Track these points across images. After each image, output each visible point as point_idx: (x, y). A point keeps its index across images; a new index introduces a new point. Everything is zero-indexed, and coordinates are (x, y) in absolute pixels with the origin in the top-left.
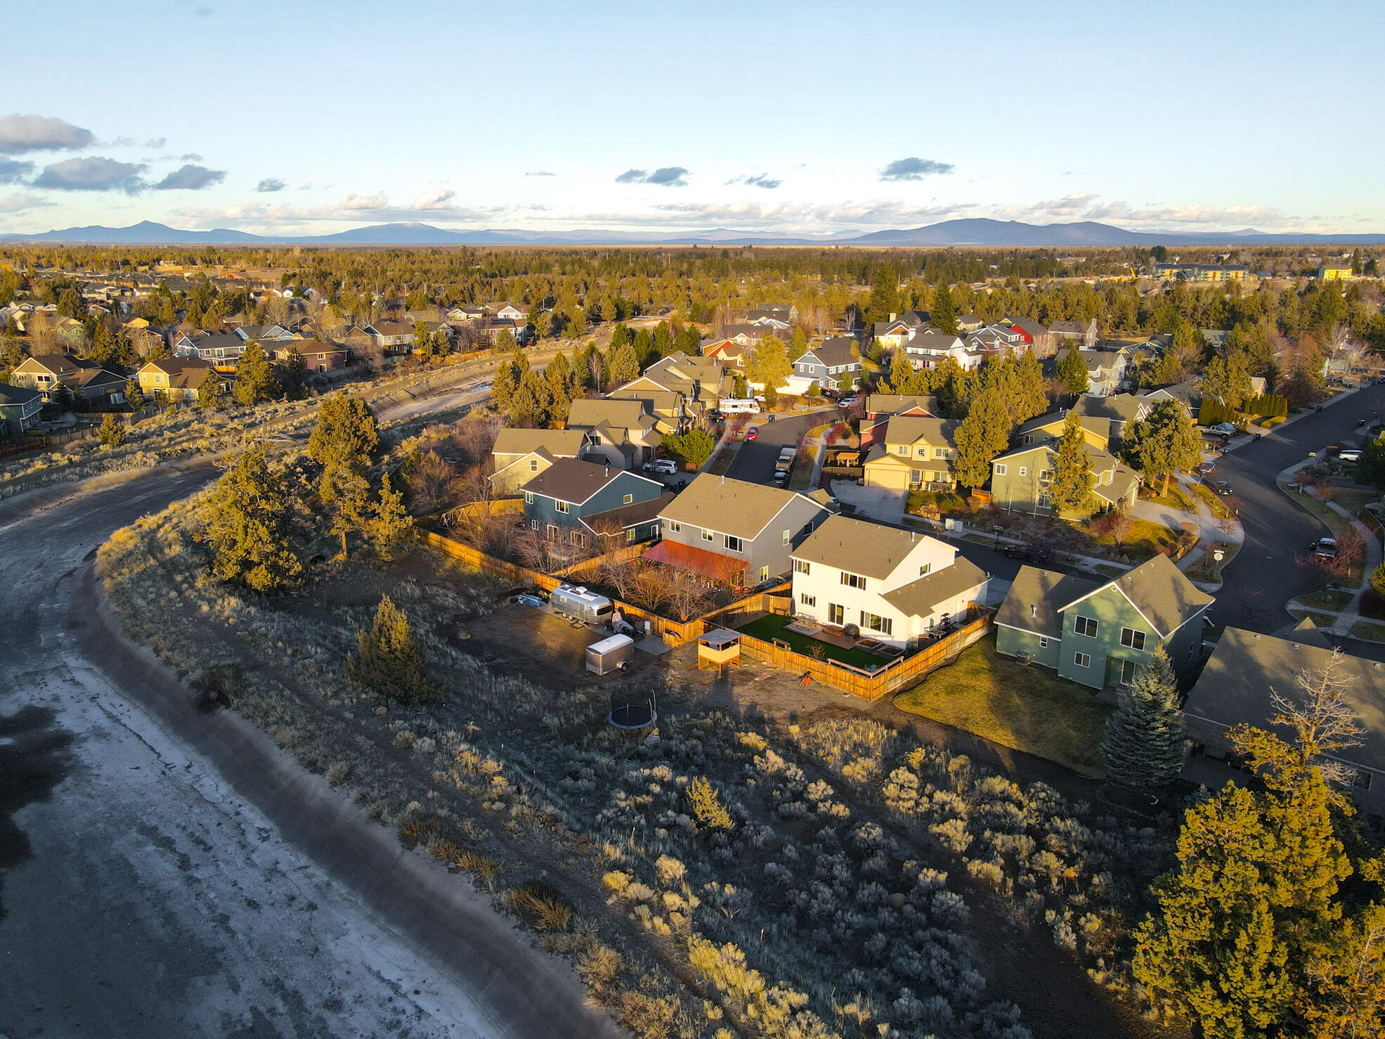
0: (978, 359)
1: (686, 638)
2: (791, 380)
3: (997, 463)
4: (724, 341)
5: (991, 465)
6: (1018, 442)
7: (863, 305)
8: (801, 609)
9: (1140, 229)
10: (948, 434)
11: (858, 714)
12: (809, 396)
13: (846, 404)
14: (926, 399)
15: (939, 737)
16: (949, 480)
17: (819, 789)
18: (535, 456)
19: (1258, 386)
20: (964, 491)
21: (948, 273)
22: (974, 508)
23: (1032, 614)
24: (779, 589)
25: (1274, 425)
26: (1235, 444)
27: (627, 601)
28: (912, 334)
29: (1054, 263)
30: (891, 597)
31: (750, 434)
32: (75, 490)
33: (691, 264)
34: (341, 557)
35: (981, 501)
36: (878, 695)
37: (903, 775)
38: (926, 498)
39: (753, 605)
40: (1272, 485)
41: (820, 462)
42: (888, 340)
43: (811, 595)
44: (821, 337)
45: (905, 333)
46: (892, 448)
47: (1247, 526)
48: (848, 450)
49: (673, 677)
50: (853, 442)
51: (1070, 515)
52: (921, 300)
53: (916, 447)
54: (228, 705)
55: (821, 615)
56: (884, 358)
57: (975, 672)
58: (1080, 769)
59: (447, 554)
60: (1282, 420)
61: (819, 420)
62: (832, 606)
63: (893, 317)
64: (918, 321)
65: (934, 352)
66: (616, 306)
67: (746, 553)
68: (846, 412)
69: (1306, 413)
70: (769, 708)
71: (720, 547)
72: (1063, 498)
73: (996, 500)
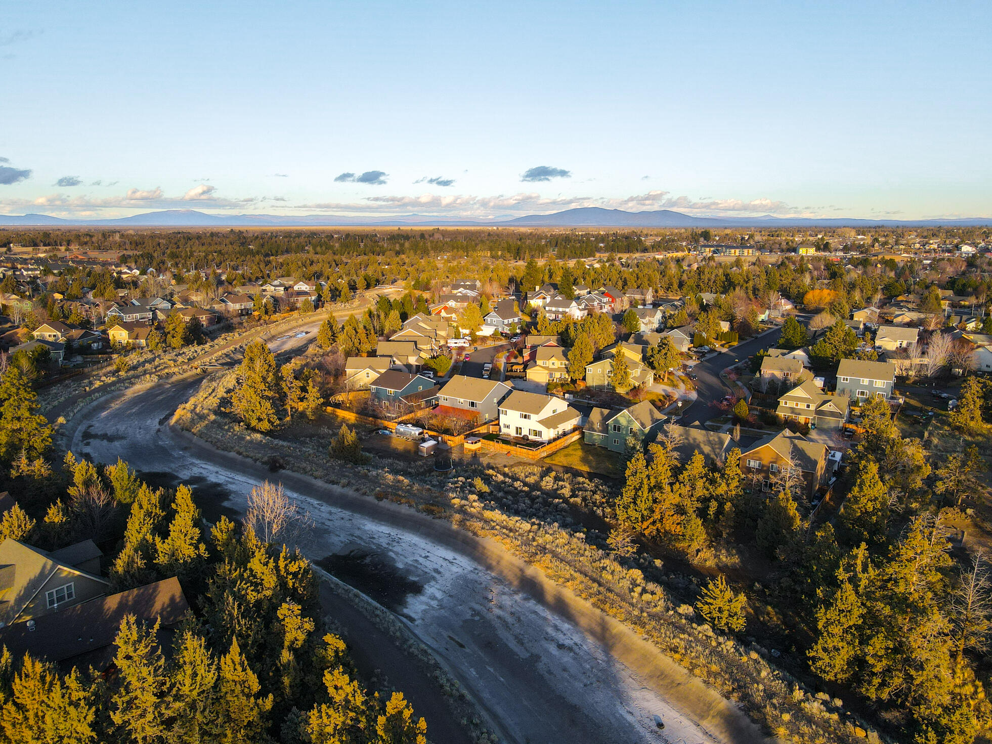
0: (586, 312)
1: (457, 443)
2: (484, 327)
3: (588, 367)
4: (443, 306)
5: (585, 369)
6: (599, 356)
7: (519, 275)
8: (504, 430)
9: (699, 215)
10: (565, 354)
11: (530, 464)
12: (494, 336)
13: (514, 340)
14: (556, 337)
15: (561, 470)
16: (567, 377)
17: (517, 484)
18: (368, 370)
19: (725, 327)
20: (574, 381)
21: (571, 252)
22: (578, 389)
23: (597, 426)
24: (494, 423)
25: (730, 346)
26: (708, 356)
27: (429, 429)
28: (548, 300)
29: (640, 241)
30: (541, 422)
31: (466, 357)
32: (124, 395)
33: (402, 245)
34: (288, 419)
35: (581, 386)
36: (537, 458)
37: (547, 478)
38: (556, 386)
39: (483, 430)
40: (717, 375)
41: (504, 370)
42: (535, 303)
43: (507, 424)
44: (496, 300)
45: (544, 298)
46: (539, 362)
47: (699, 392)
48: (518, 364)
49: (455, 456)
50: (520, 360)
51: (621, 391)
52: (554, 275)
53: (551, 361)
54: (284, 468)
55: (513, 433)
56: (534, 313)
57: (575, 450)
58: (611, 476)
59: (337, 416)
60: (735, 344)
61: (501, 349)
62: (517, 428)
63: (537, 288)
64: (552, 290)
65: (561, 310)
66: (365, 279)
67: (479, 408)
68: (515, 345)
69: (749, 339)
70: (495, 464)
71: (467, 407)
72: (617, 383)
73: (588, 385)
